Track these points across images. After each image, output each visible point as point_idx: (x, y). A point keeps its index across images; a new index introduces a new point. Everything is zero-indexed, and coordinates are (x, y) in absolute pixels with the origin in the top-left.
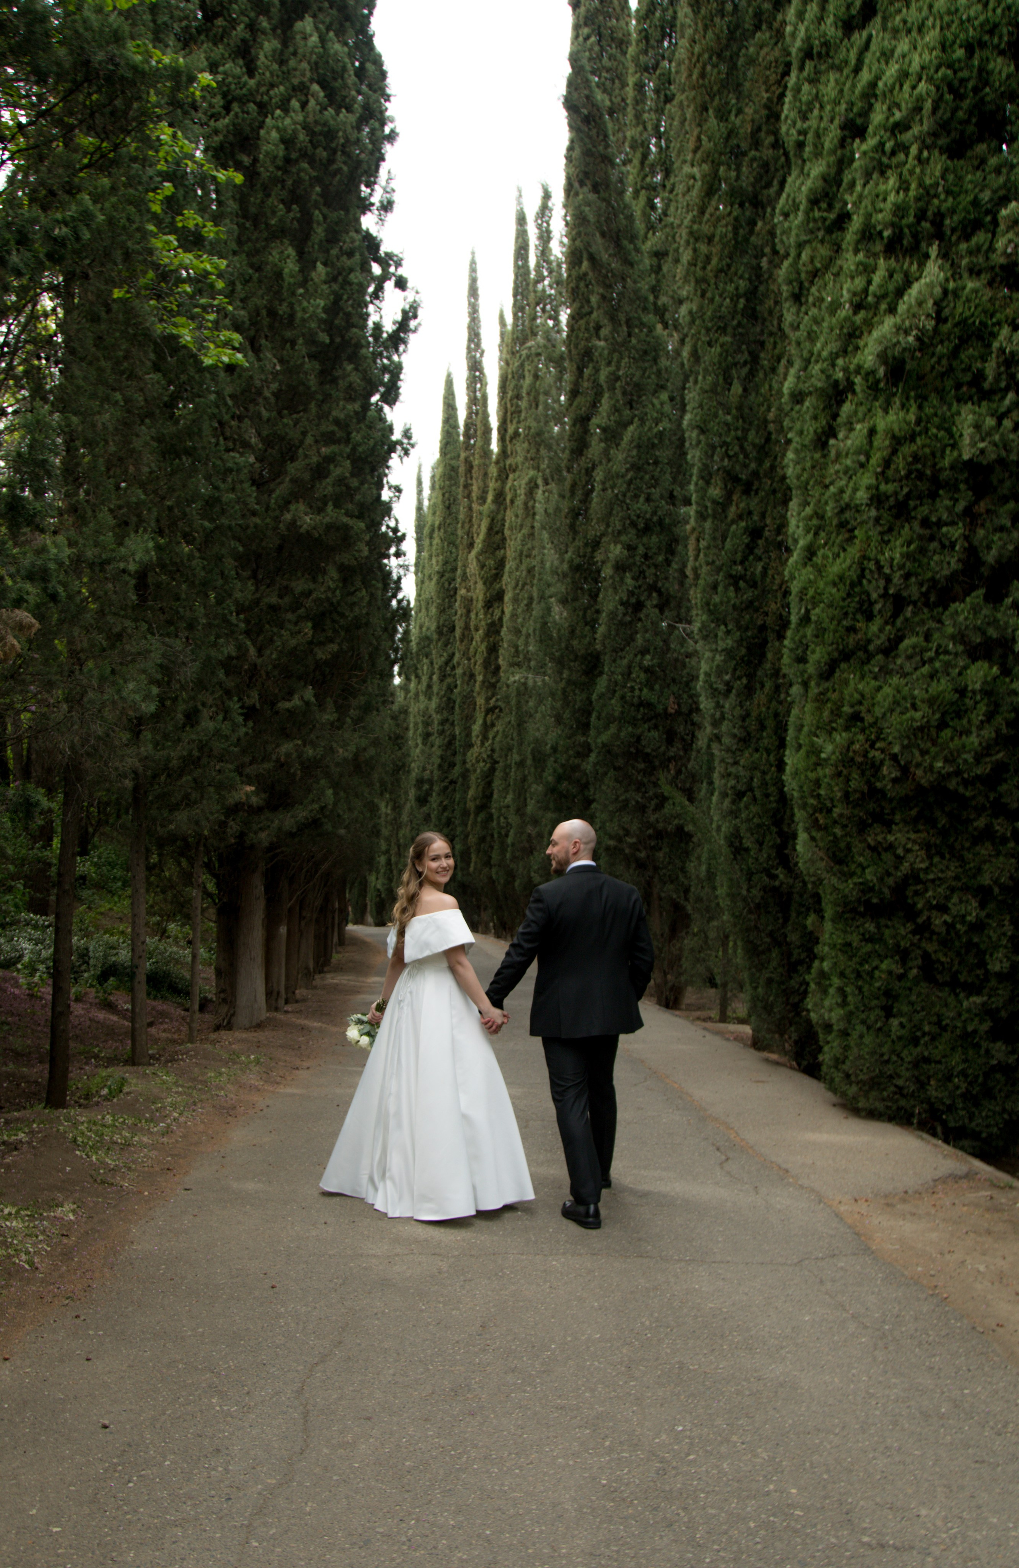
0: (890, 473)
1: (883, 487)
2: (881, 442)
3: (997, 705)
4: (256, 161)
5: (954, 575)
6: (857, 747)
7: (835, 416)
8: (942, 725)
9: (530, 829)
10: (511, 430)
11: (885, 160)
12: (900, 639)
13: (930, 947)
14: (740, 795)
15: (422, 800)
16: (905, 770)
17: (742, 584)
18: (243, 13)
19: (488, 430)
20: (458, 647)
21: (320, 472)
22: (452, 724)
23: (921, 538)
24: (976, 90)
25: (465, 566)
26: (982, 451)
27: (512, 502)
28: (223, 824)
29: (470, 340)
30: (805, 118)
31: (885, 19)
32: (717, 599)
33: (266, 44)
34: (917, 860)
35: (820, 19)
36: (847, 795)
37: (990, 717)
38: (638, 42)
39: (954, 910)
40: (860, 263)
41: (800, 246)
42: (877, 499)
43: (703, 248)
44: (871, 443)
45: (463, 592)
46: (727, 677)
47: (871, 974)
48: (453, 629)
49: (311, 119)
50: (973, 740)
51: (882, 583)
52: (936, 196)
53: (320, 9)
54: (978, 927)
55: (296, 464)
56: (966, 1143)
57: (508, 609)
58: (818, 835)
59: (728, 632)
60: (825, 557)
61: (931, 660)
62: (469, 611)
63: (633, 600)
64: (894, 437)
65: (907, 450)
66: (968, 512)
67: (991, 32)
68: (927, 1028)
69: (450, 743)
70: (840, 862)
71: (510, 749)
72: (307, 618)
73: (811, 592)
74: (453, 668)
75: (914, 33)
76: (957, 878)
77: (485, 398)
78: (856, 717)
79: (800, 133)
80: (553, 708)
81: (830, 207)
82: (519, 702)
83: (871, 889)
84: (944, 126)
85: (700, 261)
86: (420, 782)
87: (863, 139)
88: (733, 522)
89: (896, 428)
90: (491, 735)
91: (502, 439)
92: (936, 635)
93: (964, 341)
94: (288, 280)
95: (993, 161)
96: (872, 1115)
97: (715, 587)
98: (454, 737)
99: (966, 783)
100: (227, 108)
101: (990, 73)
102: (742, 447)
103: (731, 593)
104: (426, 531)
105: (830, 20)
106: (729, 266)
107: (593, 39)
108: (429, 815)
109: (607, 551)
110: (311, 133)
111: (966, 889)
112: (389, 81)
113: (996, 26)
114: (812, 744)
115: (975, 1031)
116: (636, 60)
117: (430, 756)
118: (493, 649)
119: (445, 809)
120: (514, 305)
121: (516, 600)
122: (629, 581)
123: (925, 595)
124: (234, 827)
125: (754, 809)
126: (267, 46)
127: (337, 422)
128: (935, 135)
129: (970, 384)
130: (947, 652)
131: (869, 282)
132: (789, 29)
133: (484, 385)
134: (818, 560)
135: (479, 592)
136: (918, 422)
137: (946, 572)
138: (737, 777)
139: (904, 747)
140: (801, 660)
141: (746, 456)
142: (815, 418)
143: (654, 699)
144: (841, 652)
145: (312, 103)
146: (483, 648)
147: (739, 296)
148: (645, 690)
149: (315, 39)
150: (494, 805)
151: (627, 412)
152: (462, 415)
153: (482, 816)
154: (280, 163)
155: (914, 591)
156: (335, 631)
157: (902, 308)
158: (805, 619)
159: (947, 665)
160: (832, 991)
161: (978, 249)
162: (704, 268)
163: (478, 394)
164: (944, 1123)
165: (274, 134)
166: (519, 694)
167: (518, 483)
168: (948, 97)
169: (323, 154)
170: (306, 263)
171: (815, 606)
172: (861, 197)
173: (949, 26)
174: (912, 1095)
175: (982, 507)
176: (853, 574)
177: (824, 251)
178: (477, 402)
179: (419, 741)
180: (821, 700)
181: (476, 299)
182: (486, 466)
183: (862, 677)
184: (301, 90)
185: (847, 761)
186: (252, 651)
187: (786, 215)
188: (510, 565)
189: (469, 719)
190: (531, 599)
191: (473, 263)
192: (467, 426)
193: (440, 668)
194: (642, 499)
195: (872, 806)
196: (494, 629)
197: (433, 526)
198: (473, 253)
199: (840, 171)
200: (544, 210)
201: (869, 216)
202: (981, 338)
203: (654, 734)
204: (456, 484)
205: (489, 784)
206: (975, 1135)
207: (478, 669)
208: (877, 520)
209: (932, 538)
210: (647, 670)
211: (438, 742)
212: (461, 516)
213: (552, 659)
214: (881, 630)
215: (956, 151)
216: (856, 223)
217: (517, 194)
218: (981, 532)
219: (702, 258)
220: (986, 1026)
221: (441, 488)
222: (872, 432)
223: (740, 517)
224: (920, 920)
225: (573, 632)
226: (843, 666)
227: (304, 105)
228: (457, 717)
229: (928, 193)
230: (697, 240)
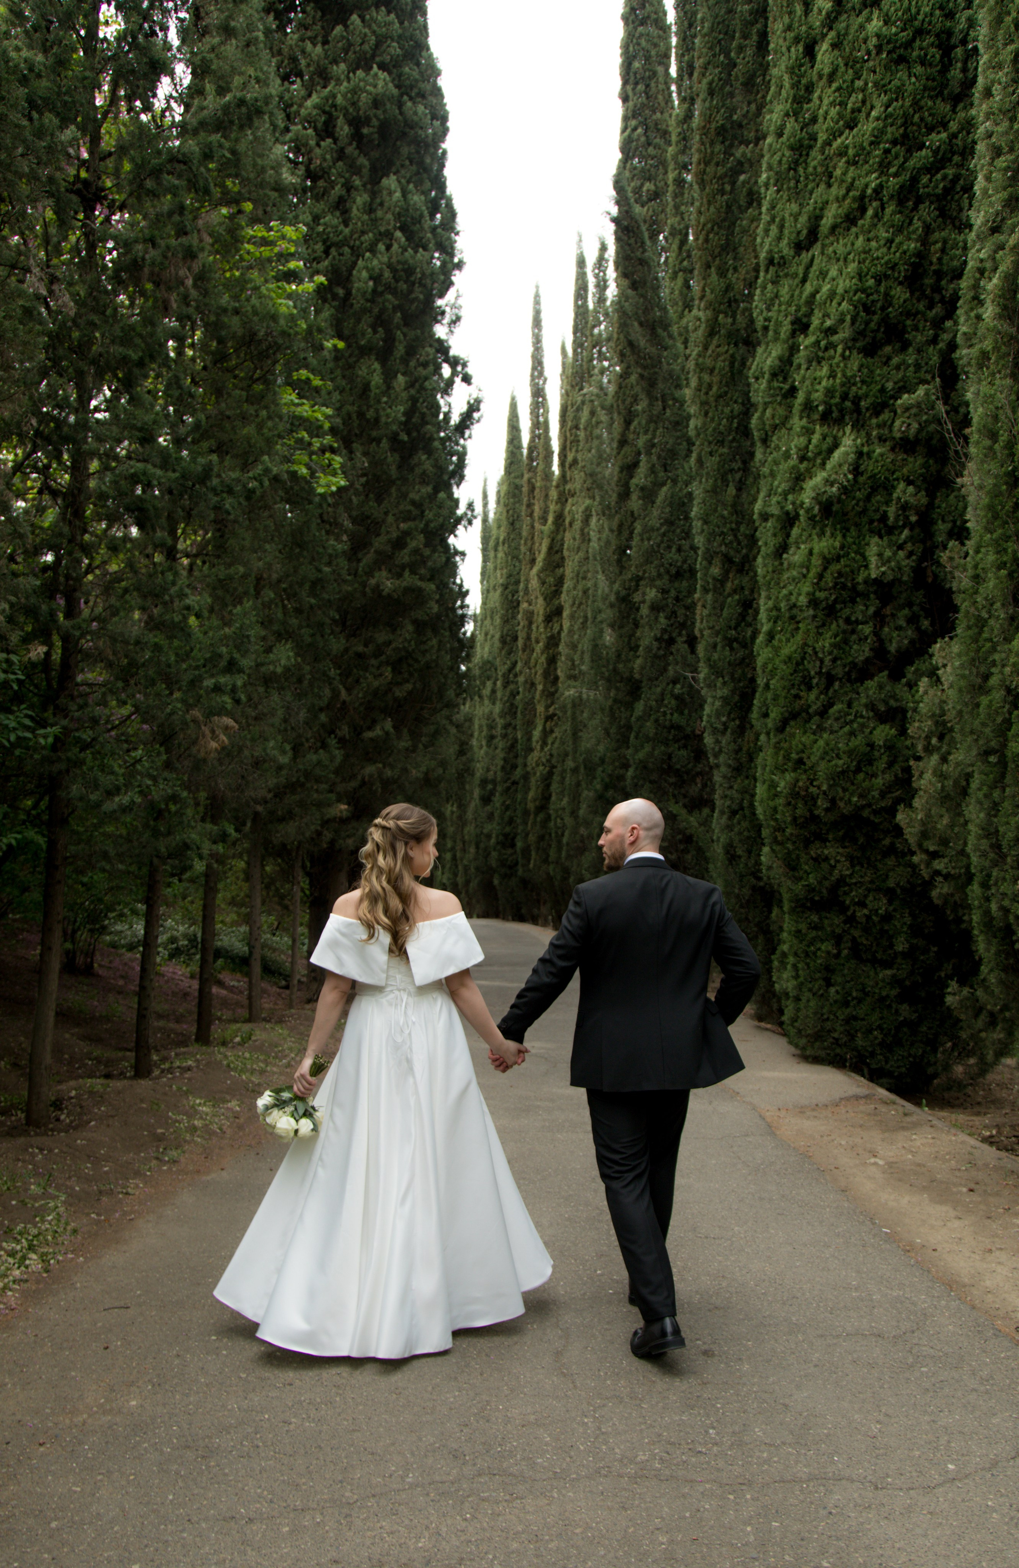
0: (822, 584)
1: (818, 594)
2: (816, 561)
3: (896, 757)
4: (349, 293)
5: (867, 660)
6: (801, 784)
7: (788, 535)
8: (858, 770)
9: (583, 831)
10: (570, 458)
11: (820, 354)
12: (832, 705)
13: (856, 933)
14: (734, 813)
15: (486, 800)
16: (833, 801)
17: (735, 645)
18: (340, 175)
19: (549, 453)
20: (520, 656)
21: (399, 544)
22: (515, 728)
23: (844, 632)
24: (883, 309)
25: (527, 581)
26: (884, 573)
27: (571, 524)
28: (319, 834)
29: (534, 368)
30: (769, 309)
31: (824, 246)
32: (716, 656)
33: (358, 199)
34: (843, 869)
35: (779, 238)
36: (795, 819)
37: (890, 764)
38: (678, 142)
39: (870, 906)
40: (803, 428)
41: (766, 404)
42: (814, 602)
43: (706, 377)
44: (809, 561)
45: (524, 605)
46: (724, 719)
47: (814, 953)
48: (515, 639)
49: (394, 260)
50: (879, 781)
51: (818, 663)
52: (854, 384)
53: (402, 166)
54: (887, 918)
55: (379, 539)
56: (884, 1080)
57: (566, 624)
58: (777, 848)
59: (724, 683)
60: (780, 641)
61: (852, 722)
62: (531, 623)
63: (666, 637)
64: (824, 558)
65: (835, 567)
66: (877, 614)
67: (893, 268)
68: (854, 994)
69: (512, 747)
70: (793, 869)
71: (567, 755)
72: (387, 663)
73: (770, 667)
74: (516, 676)
75: (841, 263)
76: (872, 882)
77: (546, 423)
78: (800, 762)
79: (766, 320)
80: (602, 722)
81: (785, 379)
82: (574, 713)
83: (814, 890)
84: (861, 334)
85: (703, 388)
86: (484, 782)
87: (806, 336)
88: (729, 595)
89: (826, 551)
90: (550, 741)
91: (562, 464)
92: (855, 704)
93: (874, 490)
94: (374, 391)
95: (895, 361)
96: (816, 1060)
97: (715, 646)
98: (516, 741)
99: (875, 812)
100: (327, 252)
101: (892, 297)
102: (735, 536)
103: (727, 653)
104: (492, 544)
105: (785, 241)
106: (726, 393)
107: (640, 130)
108: (492, 814)
109: (644, 594)
110: (394, 271)
111: (878, 890)
112: (459, 219)
113: (896, 265)
114: (772, 781)
115: (888, 996)
116: (675, 158)
117: (493, 758)
118: (552, 661)
119: (507, 808)
120: (574, 342)
121: (572, 617)
122: (662, 620)
123: (848, 674)
124: (328, 835)
125: (745, 824)
126: (359, 200)
127: (413, 503)
128: (854, 340)
129: (880, 521)
130: (862, 717)
131: (810, 441)
132: (759, 240)
133: (547, 412)
134: (775, 642)
135: (540, 607)
136: (842, 547)
137: (861, 658)
138: (732, 799)
139: (830, 786)
140: (766, 715)
141: (739, 543)
142: (775, 535)
143: (683, 723)
144: (790, 713)
145: (395, 246)
146: (543, 659)
147: (733, 418)
148: (676, 715)
149: (398, 194)
150: (552, 807)
151: (662, 474)
152: (525, 439)
153: (541, 816)
154: (369, 296)
155: (839, 671)
156: (411, 675)
157: (828, 466)
158: (767, 686)
159: (863, 726)
160: (789, 967)
161: (884, 424)
162: (707, 394)
163: (541, 419)
164: (868, 1065)
165: (365, 274)
166: (574, 706)
167: (576, 508)
168: (863, 314)
169: (404, 287)
170: (389, 376)
171: (773, 678)
172: (804, 377)
173: (864, 261)
174: (845, 1044)
175: (888, 611)
176: (797, 656)
177: (781, 411)
178: (540, 426)
179: (484, 743)
180: (777, 747)
181: (540, 330)
182: (547, 489)
183: (805, 732)
184: (388, 235)
185: (794, 794)
186: (343, 693)
187: (757, 379)
188: (568, 584)
189: (530, 724)
190: (586, 617)
191: (537, 296)
192: (531, 449)
193: (504, 675)
194: (674, 550)
195: (813, 827)
196: (553, 641)
197: (498, 539)
198: (537, 287)
199: (791, 355)
200: (601, 261)
201: (809, 393)
202: (885, 488)
203: (683, 752)
204: (520, 502)
205: (548, 786)
206: (890, 1074)
207: (539, 678)
208: (815, 617)
209: (853, 632)
210: (677, 697)
211: (501, 745)
212: (524, 534)
213: (602, 678)
214: (817, 698)
215: (870, 351)
216: (801, 397)
217: (577, 239)
218: (886, 629)
219: (705, 385)
220: (894, 993)
221: (506, 505)
222: (811, 553)
223: (735, 591)
224: (849, 913)
225: (619, 656)
226: (792, 723)
227: (388, 248)
228: (519, 721)
229: (849, 382)
230: (702, 370)
